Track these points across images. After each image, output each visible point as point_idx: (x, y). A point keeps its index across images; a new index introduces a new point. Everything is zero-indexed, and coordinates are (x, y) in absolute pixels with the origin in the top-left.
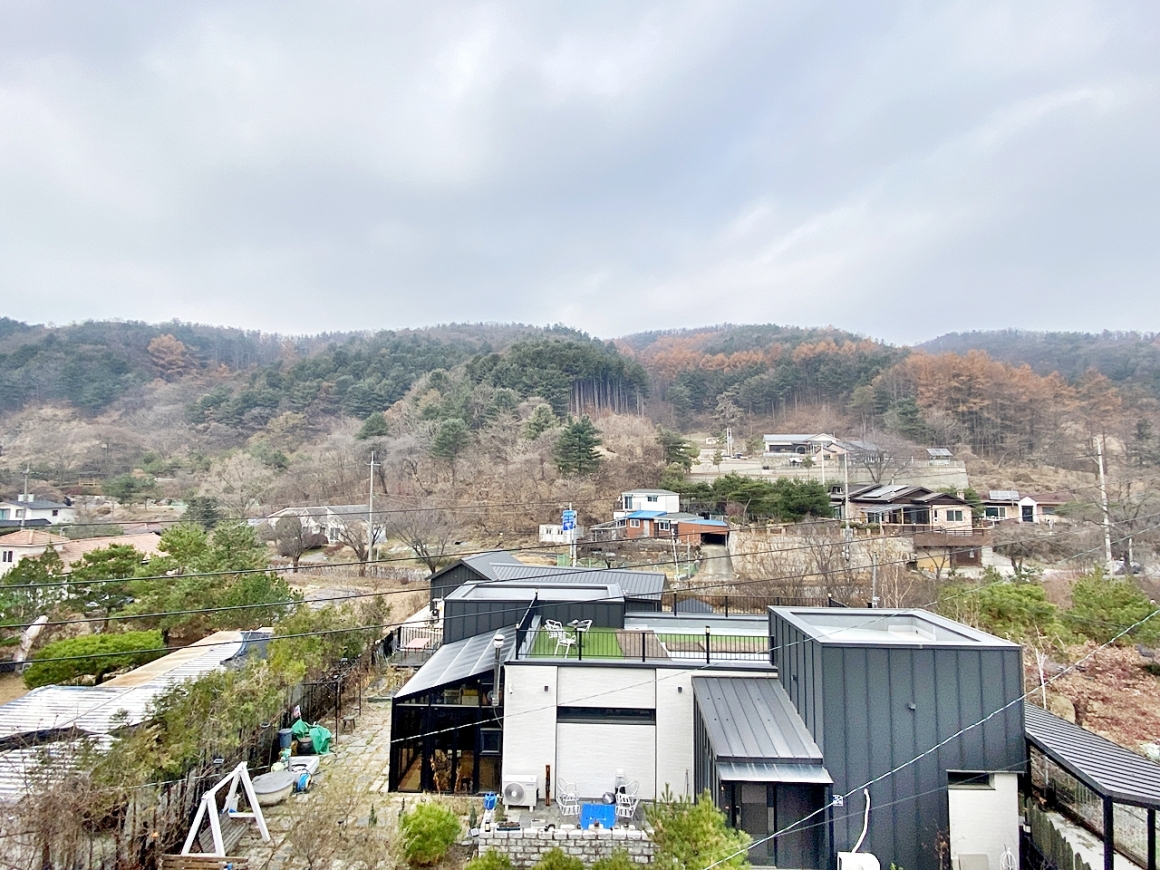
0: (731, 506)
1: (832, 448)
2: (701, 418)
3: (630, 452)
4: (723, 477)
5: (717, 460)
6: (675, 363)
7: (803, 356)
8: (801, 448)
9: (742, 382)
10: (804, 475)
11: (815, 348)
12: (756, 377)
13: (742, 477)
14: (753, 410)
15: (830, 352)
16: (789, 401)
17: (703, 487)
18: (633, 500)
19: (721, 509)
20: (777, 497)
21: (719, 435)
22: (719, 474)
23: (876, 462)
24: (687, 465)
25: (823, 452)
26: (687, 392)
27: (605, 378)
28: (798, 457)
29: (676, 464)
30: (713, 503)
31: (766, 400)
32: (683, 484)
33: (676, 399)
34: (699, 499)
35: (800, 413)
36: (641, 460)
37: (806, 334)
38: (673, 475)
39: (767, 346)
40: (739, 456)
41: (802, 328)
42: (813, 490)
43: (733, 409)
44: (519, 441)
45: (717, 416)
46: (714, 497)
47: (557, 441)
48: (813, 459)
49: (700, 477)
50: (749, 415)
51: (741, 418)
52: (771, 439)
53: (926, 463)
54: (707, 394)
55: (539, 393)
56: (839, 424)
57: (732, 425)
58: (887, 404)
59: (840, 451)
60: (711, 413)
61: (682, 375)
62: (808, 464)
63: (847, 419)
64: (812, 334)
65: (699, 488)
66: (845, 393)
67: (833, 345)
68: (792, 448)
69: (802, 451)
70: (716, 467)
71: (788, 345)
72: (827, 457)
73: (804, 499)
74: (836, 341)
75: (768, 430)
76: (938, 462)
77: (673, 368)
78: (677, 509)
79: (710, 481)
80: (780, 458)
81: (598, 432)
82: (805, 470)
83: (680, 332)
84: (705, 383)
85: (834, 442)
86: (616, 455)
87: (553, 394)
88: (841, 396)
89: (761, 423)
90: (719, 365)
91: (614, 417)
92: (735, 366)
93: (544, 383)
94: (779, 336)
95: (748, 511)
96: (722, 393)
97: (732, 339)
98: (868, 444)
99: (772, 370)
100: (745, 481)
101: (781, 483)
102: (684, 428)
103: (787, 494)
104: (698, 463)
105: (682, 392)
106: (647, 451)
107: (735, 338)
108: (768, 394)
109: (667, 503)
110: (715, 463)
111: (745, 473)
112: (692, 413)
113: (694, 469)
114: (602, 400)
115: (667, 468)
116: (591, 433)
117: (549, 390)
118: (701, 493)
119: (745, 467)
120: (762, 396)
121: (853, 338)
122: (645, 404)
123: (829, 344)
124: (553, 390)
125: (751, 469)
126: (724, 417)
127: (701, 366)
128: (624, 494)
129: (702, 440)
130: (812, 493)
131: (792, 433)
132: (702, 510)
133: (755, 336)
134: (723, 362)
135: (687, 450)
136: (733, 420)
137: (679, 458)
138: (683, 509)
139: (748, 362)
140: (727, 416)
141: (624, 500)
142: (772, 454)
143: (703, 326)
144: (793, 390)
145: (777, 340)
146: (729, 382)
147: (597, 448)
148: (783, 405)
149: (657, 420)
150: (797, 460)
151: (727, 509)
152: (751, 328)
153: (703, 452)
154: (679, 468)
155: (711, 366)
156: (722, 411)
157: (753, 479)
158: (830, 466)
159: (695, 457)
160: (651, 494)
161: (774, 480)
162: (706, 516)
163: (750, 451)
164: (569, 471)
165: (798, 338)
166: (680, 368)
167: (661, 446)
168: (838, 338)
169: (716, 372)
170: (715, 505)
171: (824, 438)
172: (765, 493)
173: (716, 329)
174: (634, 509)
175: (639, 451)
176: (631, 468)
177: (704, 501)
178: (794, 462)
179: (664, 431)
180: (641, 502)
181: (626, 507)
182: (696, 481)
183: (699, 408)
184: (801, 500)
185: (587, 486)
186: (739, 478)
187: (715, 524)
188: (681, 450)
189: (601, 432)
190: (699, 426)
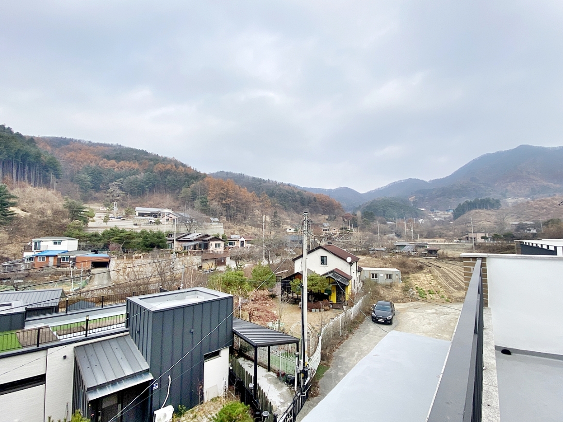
0: (113, 245)
1: (170, 215)
2: (97, 195)
3: (42, 212)
4: (109, 229)
5: (106, 220)
6: (82, 160)
7: (159, 169)
8: (155, 215)
9: (125, 178)
10: (155, 229)
11: (165, 167)
12: (133, 176)
13: (121, 229)
14: (131, 193)
15: (173, 170)
16: (151, 190)
17: (96, 235)
18: (42, 244)
19: (106, 247)
20: (140, 240)
21: (108, 205)
22: (107, 227)
23: (189, 223)
24: (86, 222)
25: (166, 217)
26: (89, 178)
27: (23, 161)
28: (153, 220)
29: (77, 221)
30: (101, 244)
31: (138, 189)
32: (82, 234)
33: (81, 182)
34: (91, 242)
35: (156, 197)
36: (51, 218)
37: (161, 159)
38: (74, 227)
39: (141, 161)
40: (120, 218)
41: (160, 155)
42: (159, 236)
43: (119, 192)
45: (108, 195)
46: (102, 241)
48: (161, 221)
49: (94, 229)
50: (128, 196)
51: (123, 197)
52: (139, 210)
53: (209, 224)
54: (103, 181)
56: (174, 204)
57: (118, 200)
58: (196, 197)
59: (174, 217)
60: (105, 193)
61: (86, 168)
62: (158, 223)
63: (178, 202)
64: (165, 160)
65: (92, 235)
66: (178, 190)
67: (174, 167)
68: (151, 215)
69: (155, 216)
70: (105, 223)
71: (152, 163)
72: (167, 220)
73: (154, 240)
74: (175, 165)
75: (138, 205)
76: (213, 224)
77: (80, 163)
78: (76, 248)
79: (100, 232)
80: (144, 219)
81: (13, 197)
82: (156, 226)
83: (87, 142)
84: (103, 175)
85: (172, 213)
86: (28, 214)
88: (176, 191)
89: (134, 201)
90: (112, 166)
91: (30, 189)
92: (122, 168)
94: (147, 157)
95: (123, 248)
96: (112, 182)
97: (121, 153)
98: (186, 214)
99: (142, 173)
100: (122, 231)
101: (142, 232)
102: (86, 200)
103: (146, 238)
104: (93, 221)
105: (85, 178)
106: (56, 213)
107: (123, 153)
108: (140, 186)
109: (69, 245)
110: (104, 221)
111: (123, 227)
112: (92, 192)
113: (90, 224)
114: (20, 176)
115: (71, 224)
116: (8, 198)
118: (94, 238)
119: (125, 224)
120: (136, 187)
121: (184, 166)
122: (57, 182)
123: (172, 166)
125: (127, 225)
126: (113, 196)
127: (100, 165)
128: (36, 240)
129: (98, 208)
130: (159, 238)
131: (151, 207)
132: (93, 249)
133: (135, 154)
134: (114, 165)
135: (86, 213)
136: (118, 198)
137: (81, 218)
138: (80, 248)
139: (129, 167)
140: (115, 195)
141: (33, 244)
142: (140, 217)
143: (103, 143)
144: (153, 186)
145: (146, 159)
146: (117, 177)
147: (12, 209)
148: (147, 192)
149: (65, 193)
150: (153, 221)
151: (110, 247)
152: (132, 150)
153: (97, 215)
154: (80, 224)
156: (112, 192)
157: (127, 230)
158: (168, 224)
159: (91, 217)
160: (57, 240)
161: (139, 231)
162: (96, 252)
163: (127, 215)
165: (157, 160)
166: (85, 164)
167: (67, 210)
168: (177, 164)
169: (109, 170)
170: (102, 245)
171: (167, 211)
172: (133, 238)
173: (111, 146)
174: (41, 249)
175: (49, 212)
176: (41, 224)
177: (95, 243)
178: (151, 222)
179: (70, 200)
180: (48, 245)
181: (35, 249)
182: (91, 231)
183: (97, 189)
184: (153, 241)
186: (119, 230)
187: (102, 256)
188: (82, 213)
189: (17, 198)
190: (96, 200)
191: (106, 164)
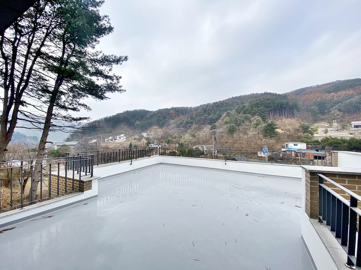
0: (327, 147)
2: (323, 117)
3: (289, 130)
5: (326, 132)
6: (312, 98)
12: (349, 100)
17: (317, 141)
18: (289, 145)
19: (323, 148)
21: (330, 123)
22: (325, 137)
24: (312, 134)
26: (317, 108)
27: (282, 108)
29: (306, 134)
30: (321, 146)
32: (309, 140)
33: (313, 111)
34: (314, 145)
36: (293, 133)
38: (305, 137)
40: (338, 130)
43: (338, 113)
44: (251, 129)
45: (330, 116)
47: (263, 128)
49: (317, 138)
54: (327, 108)
55: (257, 115)
60: (328, 115)
61: (315, 102)
65: (315, 141)
70: (325, 134)
77: (311, 100)
78: (305, 148)
79: (320, 139)
83: (316, 86)
84: (326, 104)
86: (283, 132)
87: (262, 114)
90: (332, 97)
91: (285, 120)
92: (339, 97)
93: (259, 112)
96: (332, 107)
97: (339, 86)
99: (356, 97)
102: (315, 121)
104: (317, 133)
105: (314, 108)
106: (295, 130)
109: (302, 146)
111: (335, 136)
112: (319, 115)
113: (315, 135)
114: (281, 114)
115: (303, 135)
116: (275, 126)
117: (261, 113)
118: (316, 143)
122: (298, 114)
124: (262, 113)
127: (323, 98)
128: (287, 143)
129: (324, 125)
132: (316, 149)
134: (334, 96)
135: (312, 129)
136: (338, 117)
137: (309, 132)
138: (308, 148)
139: (345, 94)
140: (335, 115)
141: (285, 145)
143: (326, 83)
146: (336, 103)
147: (277, 130)
152: (347, 81)
153: (320, 129)
154: (308, 135)
155: (328, 98)
156: (333, 114)
157: (339, 138)
159: (315, 131)
160: (295, 144)
162: (317, 151)
164: (267, 137)
166: (314, 100)
167: (301, 128)
169: (330, 100)
172: (339, 143)
174: (289, 147)
175: (292, 130)
176: (289, 136)
177: (317, 146)
179: (302, 123)
180: (291, 145)
181: (286, 147)
182: (315, 139)
183: (323, 113)
185: (273, 141)
186: (332, 138)
187: (321, 153)
188: (309, 129)
189: (278, 125)
191: (328, 97)
